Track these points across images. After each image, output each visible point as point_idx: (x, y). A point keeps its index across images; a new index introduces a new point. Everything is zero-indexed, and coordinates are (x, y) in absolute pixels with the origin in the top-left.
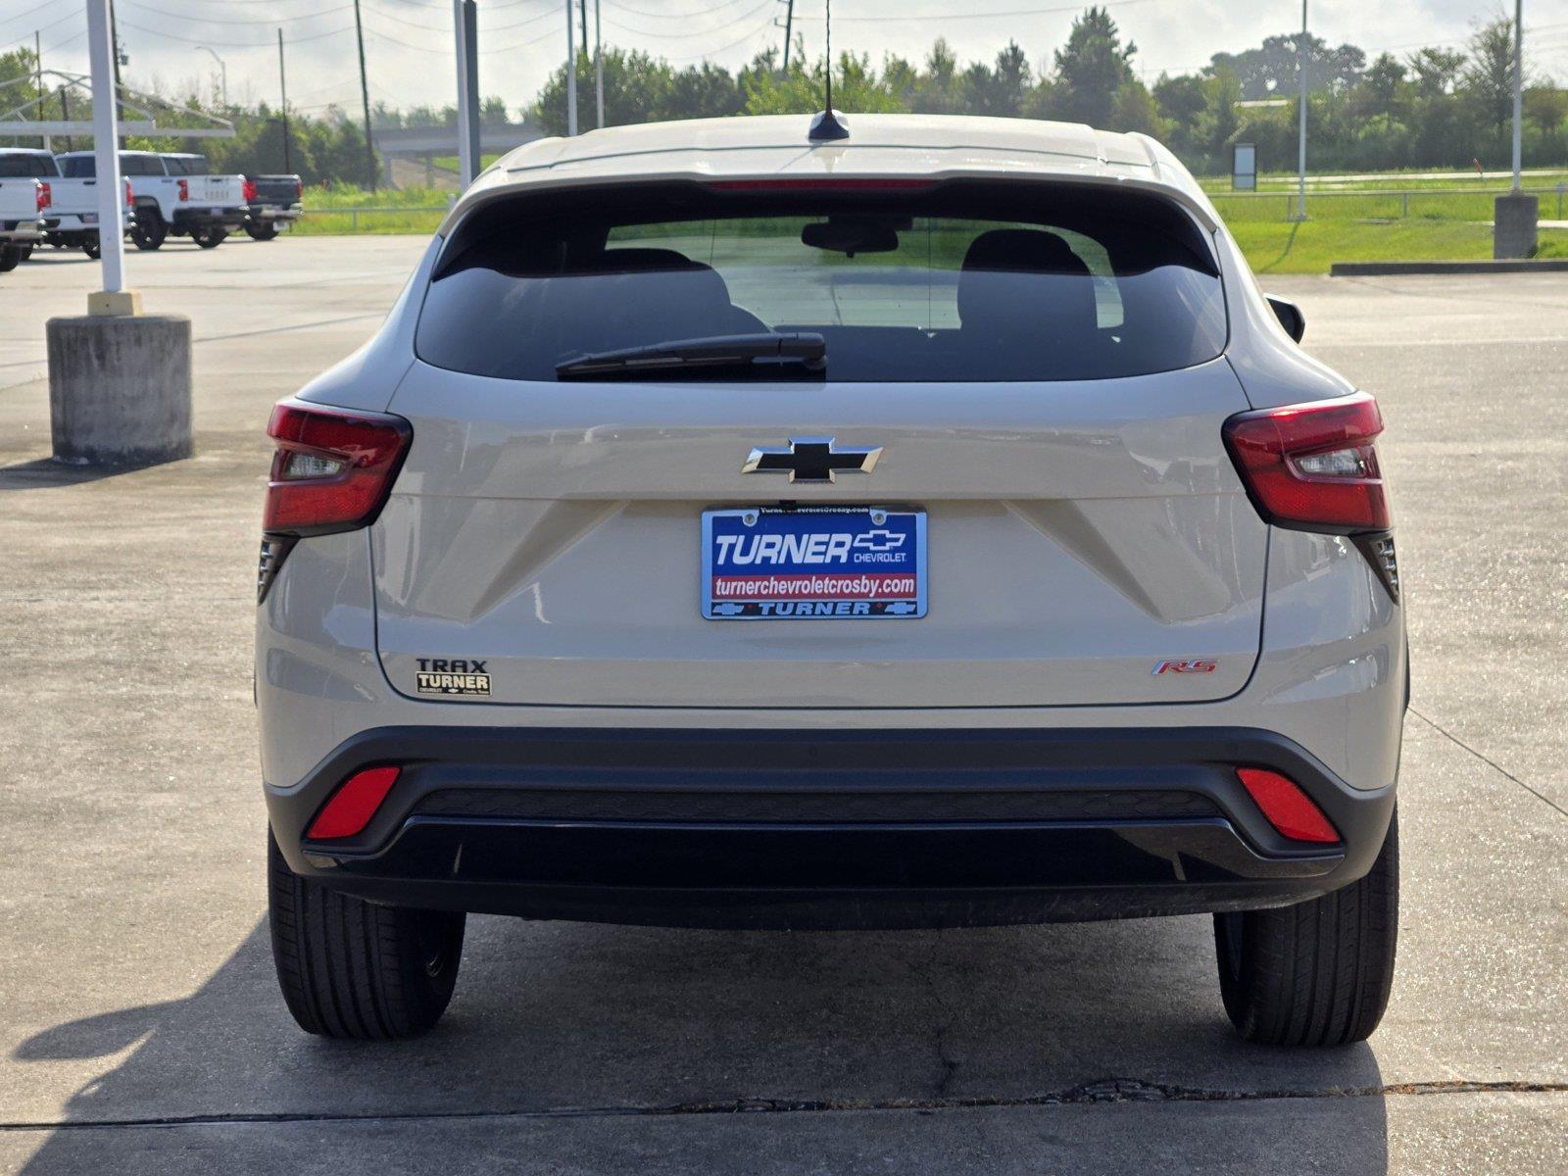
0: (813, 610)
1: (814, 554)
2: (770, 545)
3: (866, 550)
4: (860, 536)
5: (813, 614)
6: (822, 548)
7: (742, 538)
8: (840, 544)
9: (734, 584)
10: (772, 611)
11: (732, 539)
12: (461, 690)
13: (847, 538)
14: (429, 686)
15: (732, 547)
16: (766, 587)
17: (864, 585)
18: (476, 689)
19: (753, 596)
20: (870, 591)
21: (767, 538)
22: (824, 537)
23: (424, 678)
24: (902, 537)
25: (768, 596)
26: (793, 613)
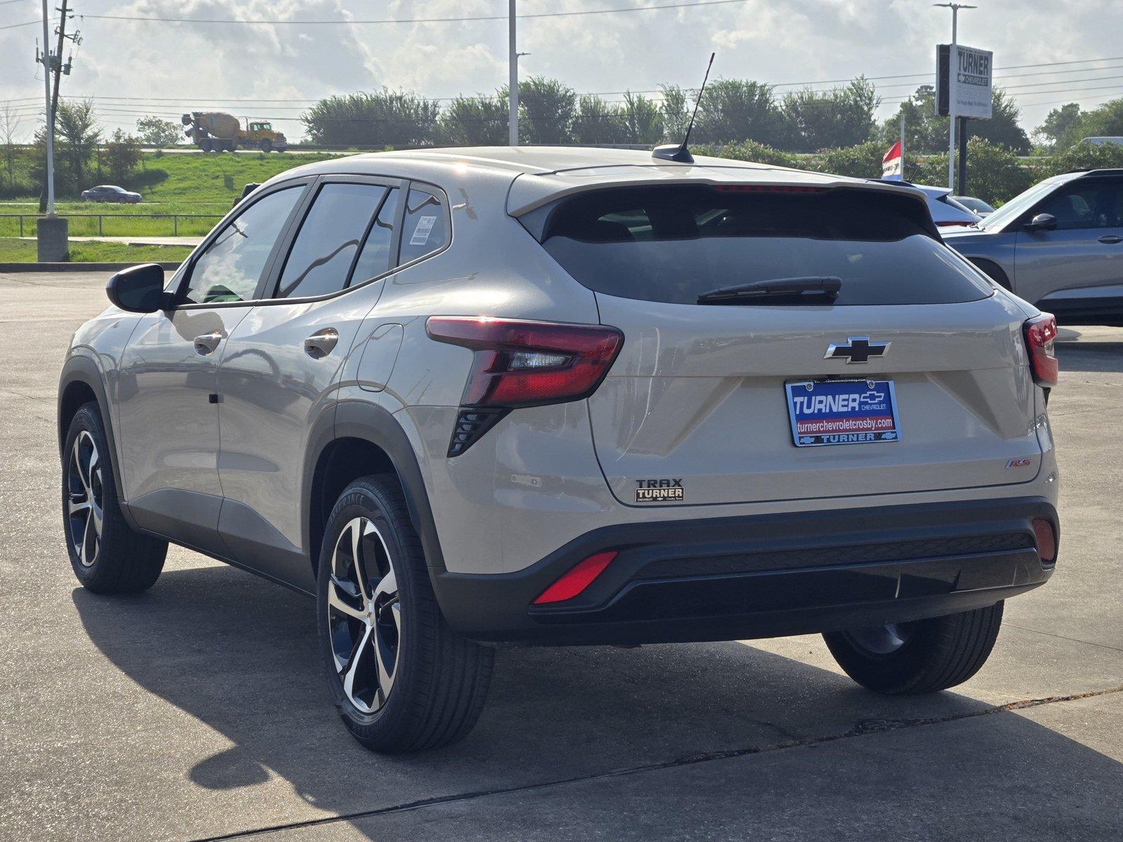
0: (848, 438)
1: (843, 406)
2: (821, 402)
3: (866, 403)
4: (863, 395)
5: (848, 441)
6: (846, 403)
7: (806, 398)
8: (854, 400)
9: (806, 426)
10: (829, 440)
11: (801, 399)
12: (664, 498)
13: (856, 396)
14: (644, 497)
15: (802, 403)
16: (822, 427)
17: (868, 423)
18: (675, 497)
19: (816, 432)
20: (872, 427)
21: (819, 398)
22: (846, 397)
23: (641, 492)
24: (883, 394)
25: (824, 432)
26: (839, 441)
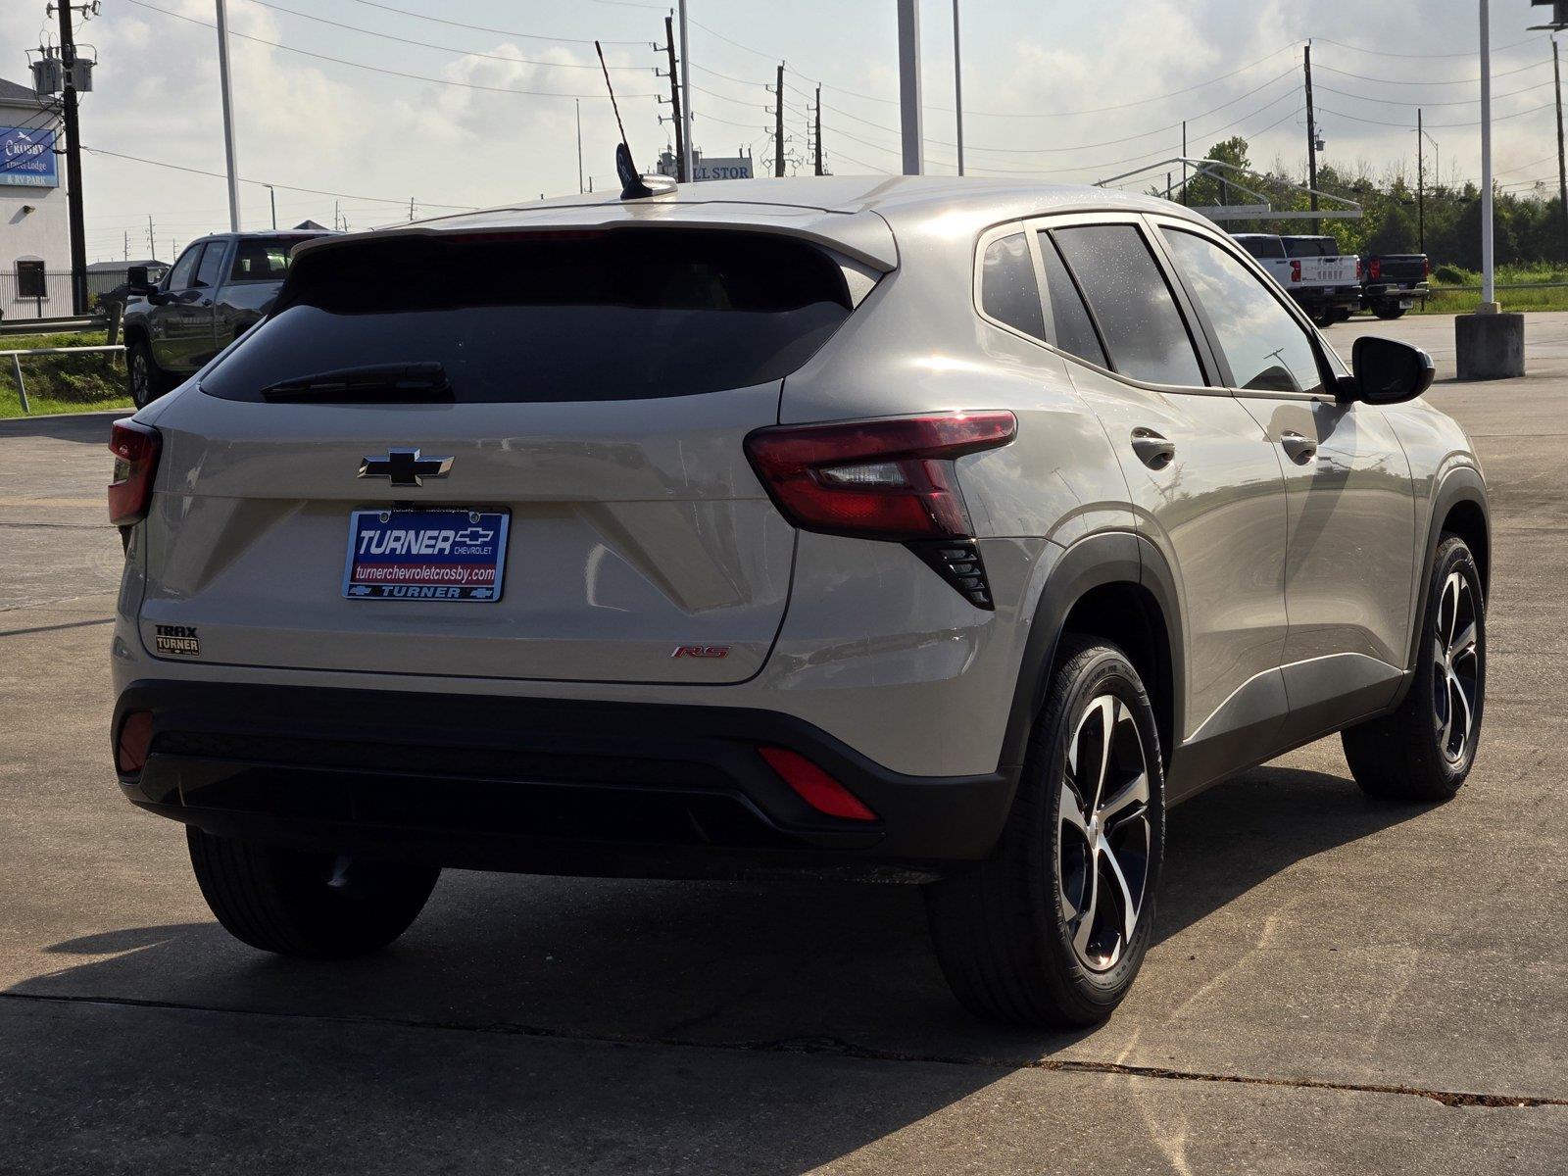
0: (420, 593)
1: (427, 546)
2: (397, 539)
3: (463, 544)
4: (460, 533)
5: (419, 596)
6: (433, 542)
7: (378, 533)
8: (446, 539)
9: (368, 570)
10: (391, 593)
11: (371, 533)
12: (182, 651)
13: (451, 534)
14: (163, 647)
15: (371, 539)
16: (391, 573)
17: (459, 573)
18: (190, 650)
19: (380, 580)
20: (463, 579)
21: (396, 533)
22: (435, 533)
23: (160, 641)
24: (491, 533)
25: (390, 581)
26: (405, 595)
